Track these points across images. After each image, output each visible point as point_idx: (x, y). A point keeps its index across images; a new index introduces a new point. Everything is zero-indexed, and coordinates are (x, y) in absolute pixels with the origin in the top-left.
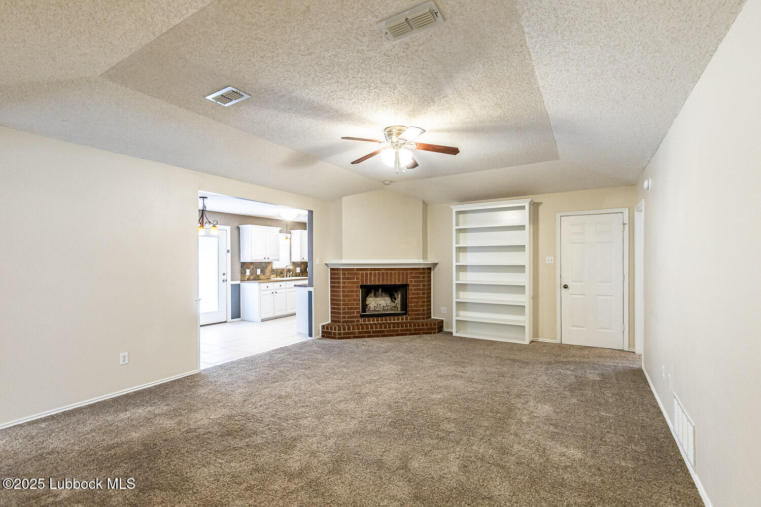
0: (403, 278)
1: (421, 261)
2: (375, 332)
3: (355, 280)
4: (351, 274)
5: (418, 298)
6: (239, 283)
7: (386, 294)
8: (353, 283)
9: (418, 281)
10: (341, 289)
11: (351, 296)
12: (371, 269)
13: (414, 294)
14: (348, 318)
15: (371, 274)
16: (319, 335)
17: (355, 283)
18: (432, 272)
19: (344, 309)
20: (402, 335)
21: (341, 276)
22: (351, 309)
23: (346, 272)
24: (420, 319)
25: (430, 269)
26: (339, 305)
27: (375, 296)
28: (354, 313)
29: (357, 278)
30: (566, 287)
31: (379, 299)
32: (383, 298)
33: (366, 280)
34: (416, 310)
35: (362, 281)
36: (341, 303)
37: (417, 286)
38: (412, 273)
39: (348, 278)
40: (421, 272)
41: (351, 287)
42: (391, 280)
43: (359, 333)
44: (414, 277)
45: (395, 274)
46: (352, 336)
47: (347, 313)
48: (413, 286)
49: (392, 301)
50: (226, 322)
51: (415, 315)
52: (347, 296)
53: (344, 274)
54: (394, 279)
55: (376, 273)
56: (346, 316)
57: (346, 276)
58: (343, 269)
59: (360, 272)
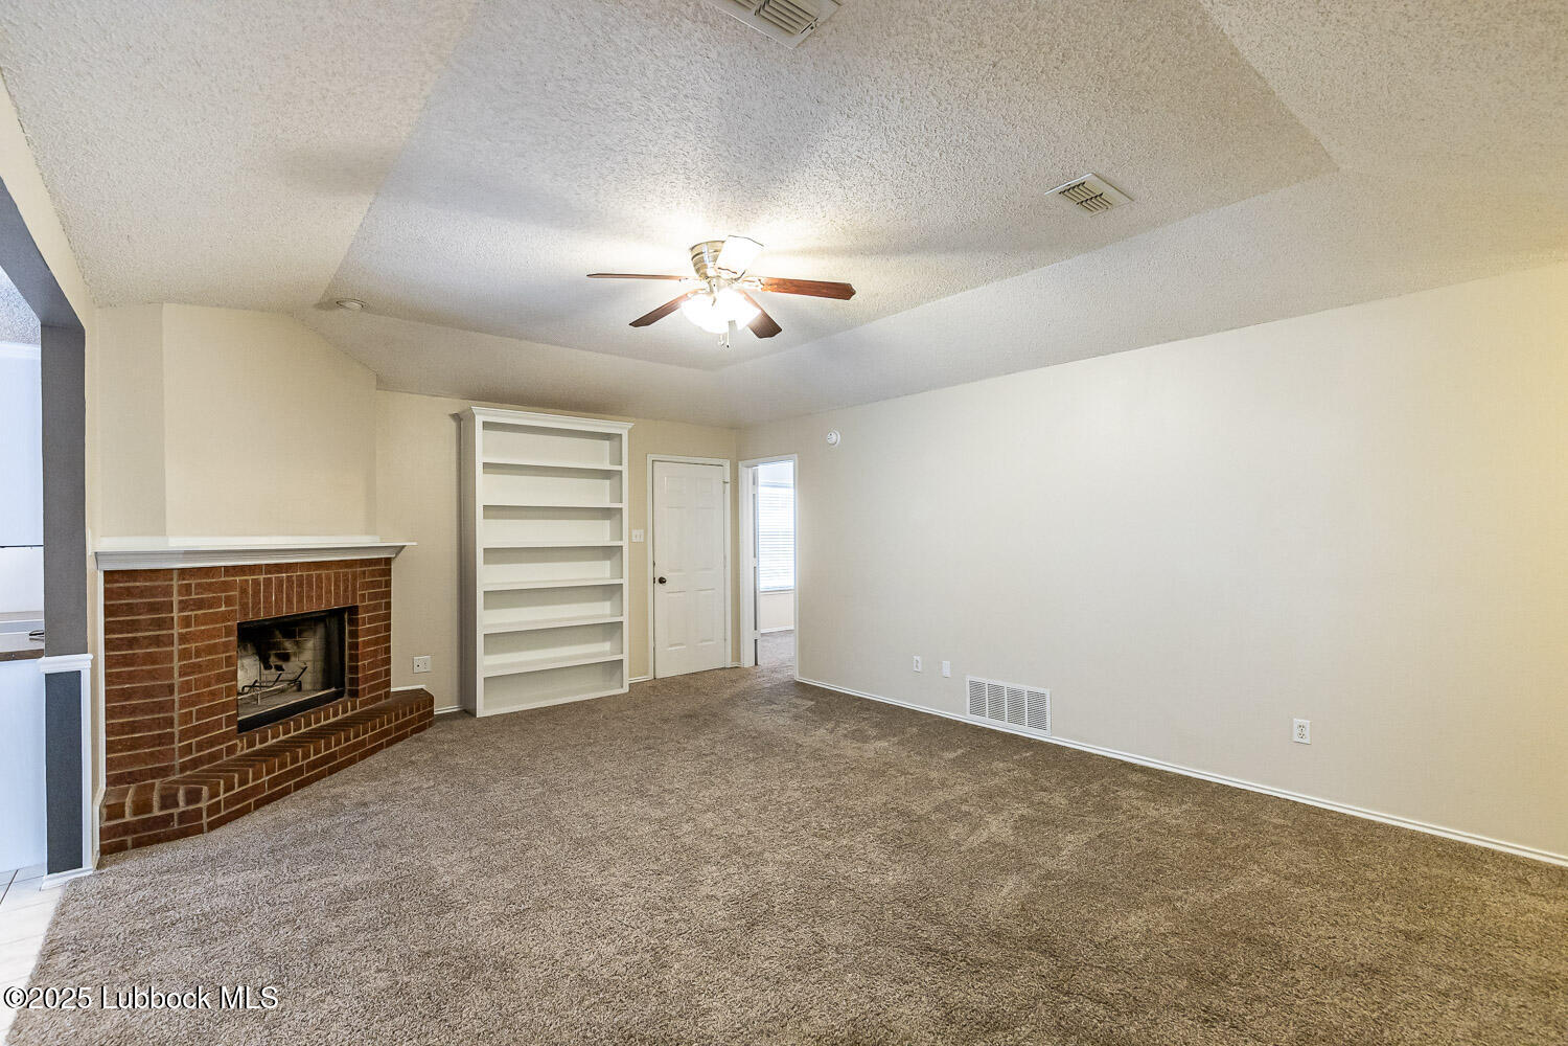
0: (346, 590)
2: (313, 765)
3: (223, 608)
4: (209, 587)
5: (373, 642)
8: (214, 618)
9: (373, 597)
10: (176, 648)
11: (210, 665)
12: (271, 568)
13: (369, 631)
14: (201, 746)
15: (268, 583)
17: (225, 617)
18: (392, 569)
19: (186, 718)
21: (175, 599)
22: (211, 711)
23: (193, 582)
26: (168, 706)
28: (218, 724)
29: (229, 601)
30: (662, 581)
33: (256, 604)
34: (374, 676)
35: (244, 606)
36: (176, 697)
37: (375, 609)
38: (364, 572)
39: (200, 604)
40: (382, 570)
41: (209, 635)
44: (365, 586)
45: (329, 578)
47: (197, 731)
51: (372, 688)
52: (197, 668)
53: (187, 589)
54: (326, 593)
55: (282, 581)
56: (194, 741)
57: (194, 597)
58: (182, 571)
59: (237, 579)
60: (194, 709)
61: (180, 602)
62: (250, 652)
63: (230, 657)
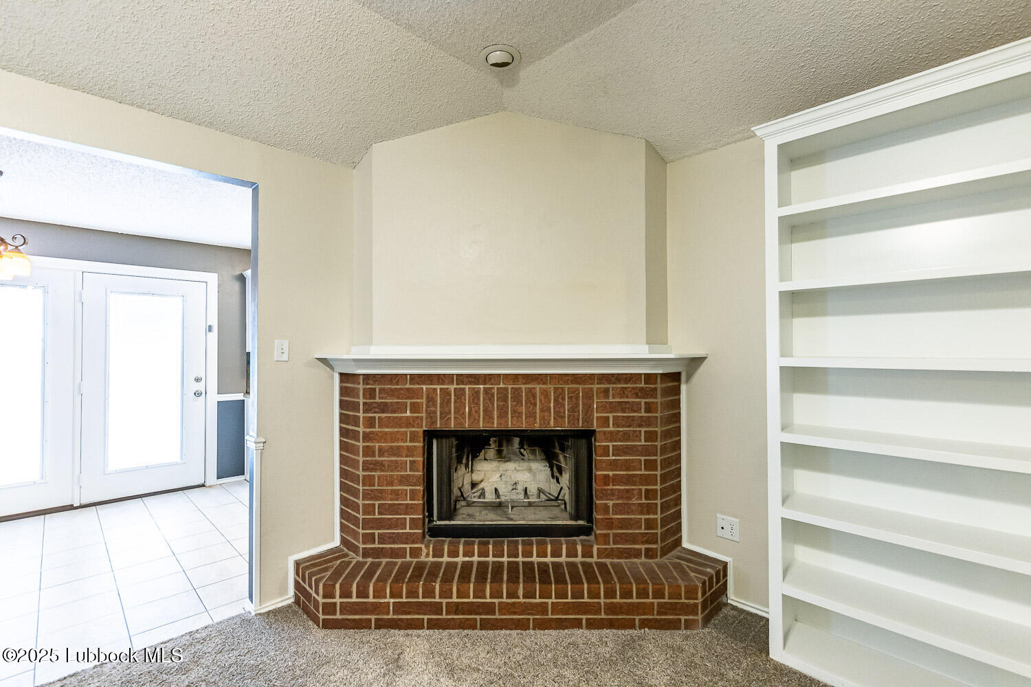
0: (574, 409)
1: (642, 351)
2: (456, 609)
3: (408, 414)
4: (392, 393)
5: (629, 480)
6: (242, 398)
7: (533, 452)
8: (398, 423)
9: (629, 422)
10: (361, 444)
11: (395, 466)
12: (461, 378)
13: (613, 465)
14: (382, 539)
15: (460, 394)
16: (283, 591)
17: (408, 423)
18: (683, 387)
20: (561, 625)
21: (361, 400)
22: (393, 509)
23: (377, 387)
24: (637, 554)
25: (676, 377)
26: (355, 493)
27: (500, 456)
28: (400, 524)
29: (415, 408)
31: (510, 466)
32: (525, 465)
33: (446, 414)
34: (625, 524)
35: (431, 415)
36: (361, 488)
37: (626, 436)
38: (606, 391)
39: (383, 408)
40: (642, 389)
41: (393, 437)
42: (531, 415)
43: (399, 608)
44: (612, 407)
45: (545, 394)
46: (373, 617)
47: (379, 524)
48: (612, 436)
49: (553, 476)
50: (203, 486)
51: (618, 539)
52: (379, 466)
53: (370, 393)
54: (542, 410)
55: (478, 392)
56: (376, 532)
57: (377, 400)
58: (367, 377)
59: (424, 387)
60: (377, 503)
61: (365, 404)
62: (538, 457)
63: (414, 461)
